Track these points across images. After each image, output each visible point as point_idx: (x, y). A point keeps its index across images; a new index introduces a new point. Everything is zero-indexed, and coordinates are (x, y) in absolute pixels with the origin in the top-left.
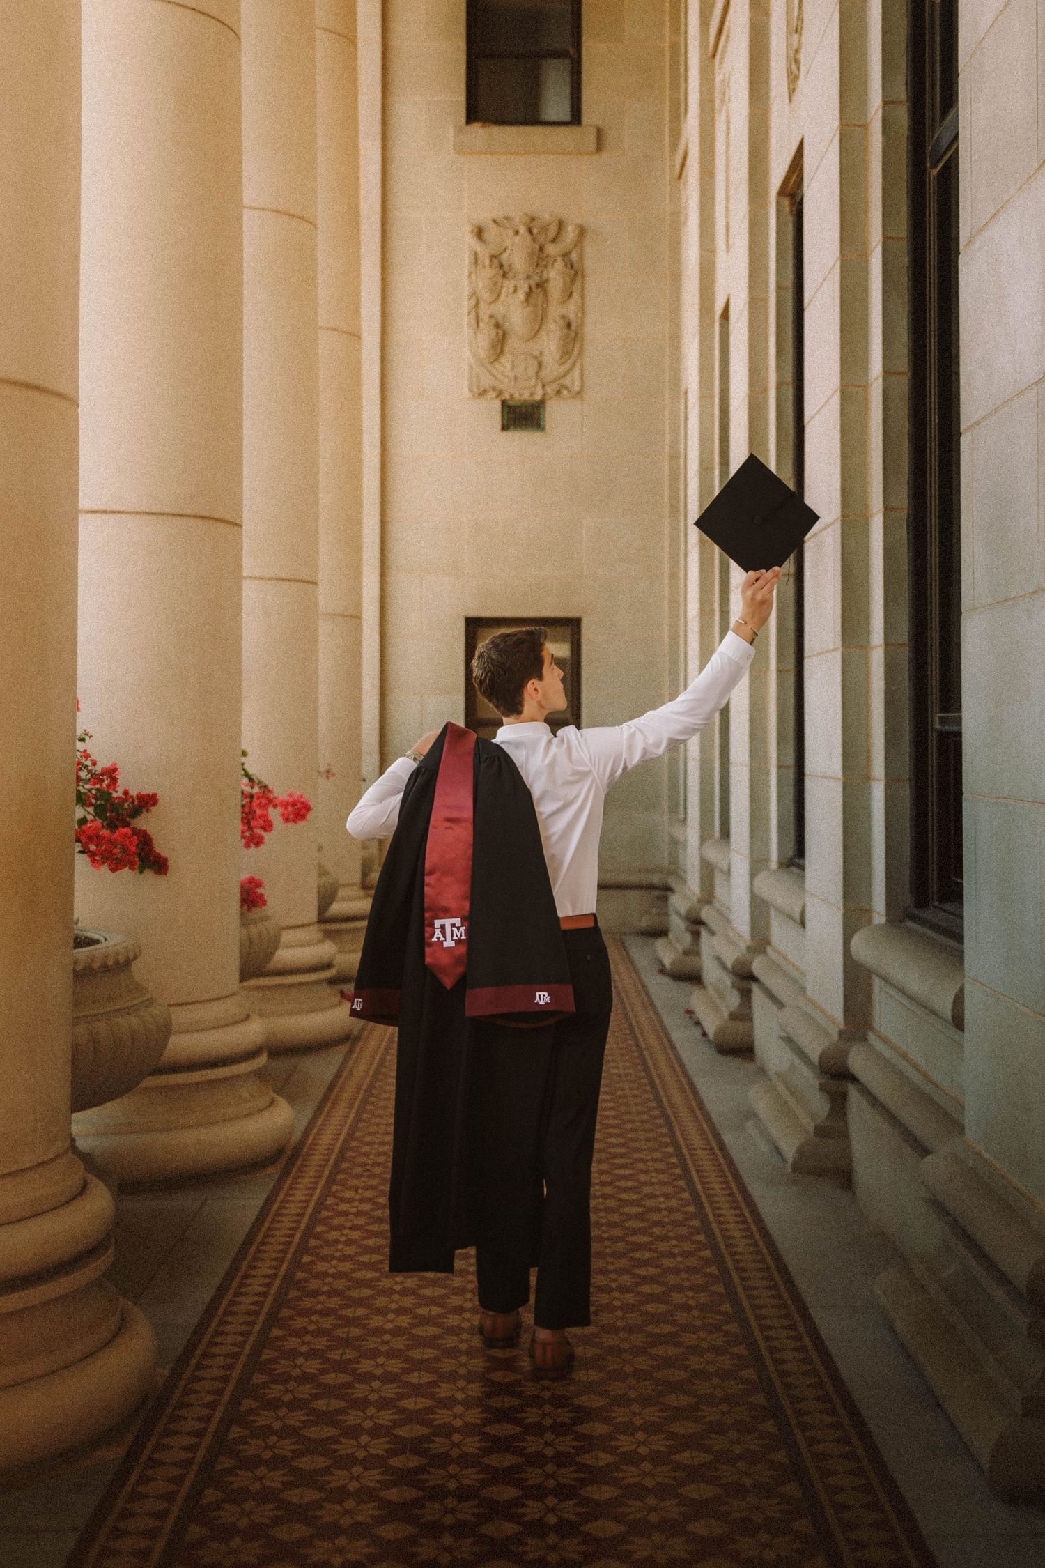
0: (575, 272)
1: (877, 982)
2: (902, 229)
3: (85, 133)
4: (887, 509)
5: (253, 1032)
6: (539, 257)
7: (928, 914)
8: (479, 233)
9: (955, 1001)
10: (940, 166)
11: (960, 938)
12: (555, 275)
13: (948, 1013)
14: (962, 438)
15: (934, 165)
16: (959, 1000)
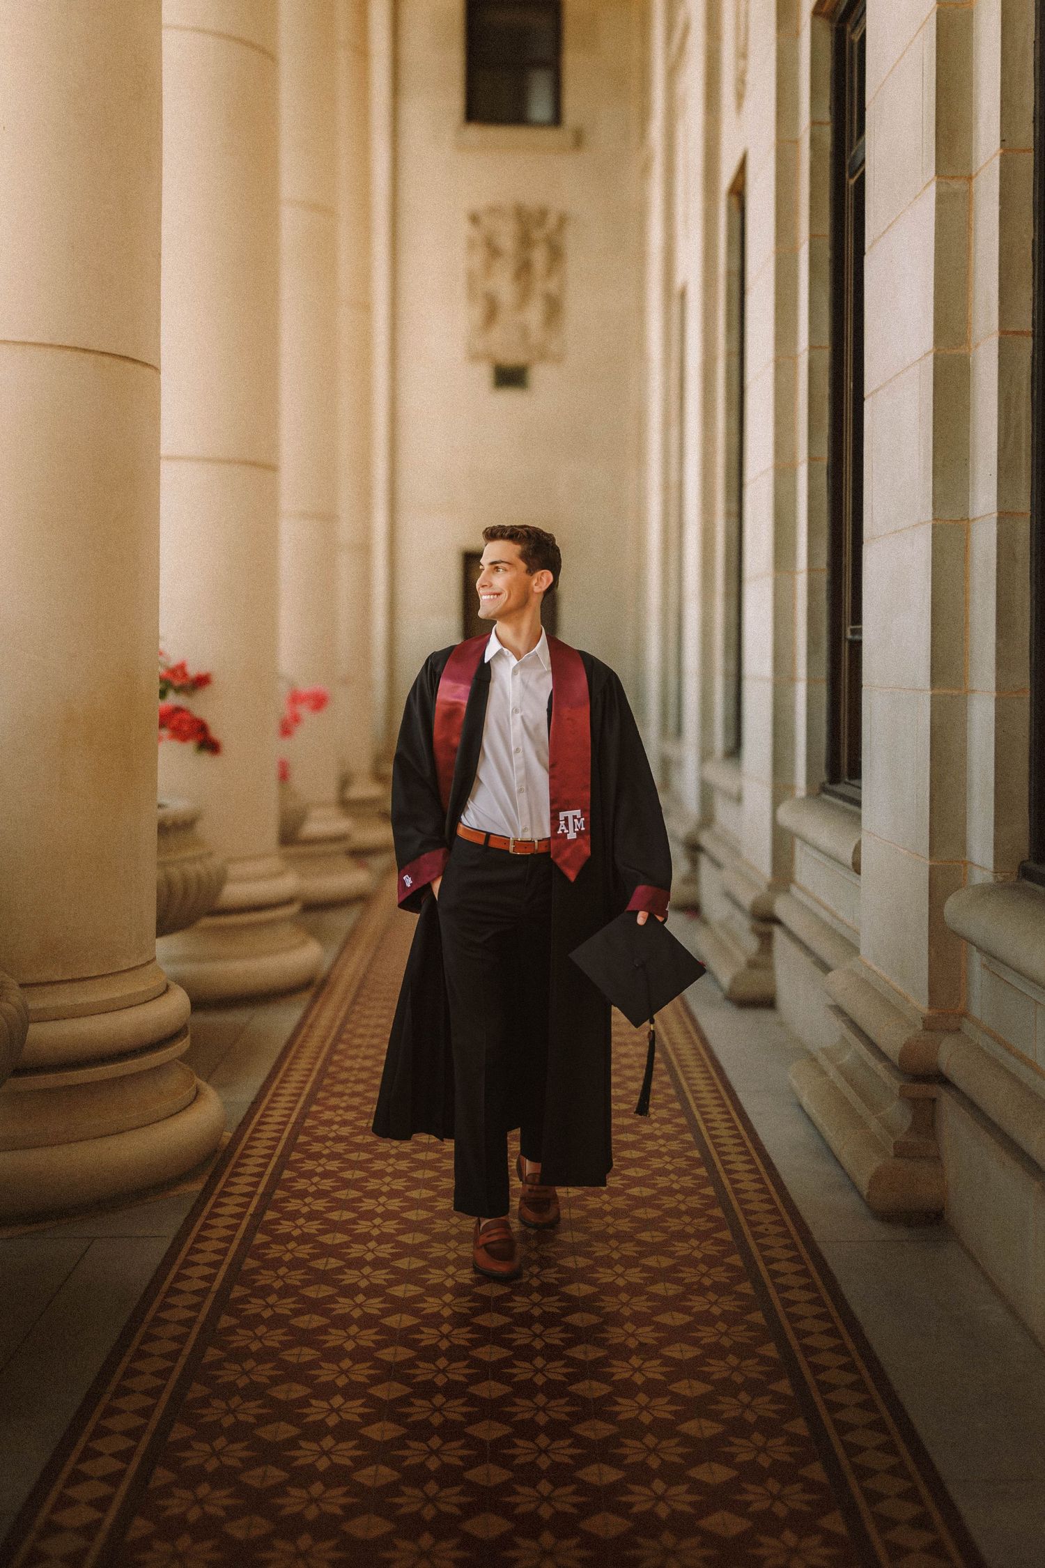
0: (556, 254)
1: (798, 842)
2: (826, 228)
3: (166, 156)
4: (812, 459)
5: (288, 884)
6: (525, 241)
7: (840, 788)
8: (474, 219)
9: (855, 850)
10: (856, 177)
11: (858, 803)
12: (539, 257)
13: (850, 862)
14: (866, 404)
15: (851, 176)
16: (857, 850)
